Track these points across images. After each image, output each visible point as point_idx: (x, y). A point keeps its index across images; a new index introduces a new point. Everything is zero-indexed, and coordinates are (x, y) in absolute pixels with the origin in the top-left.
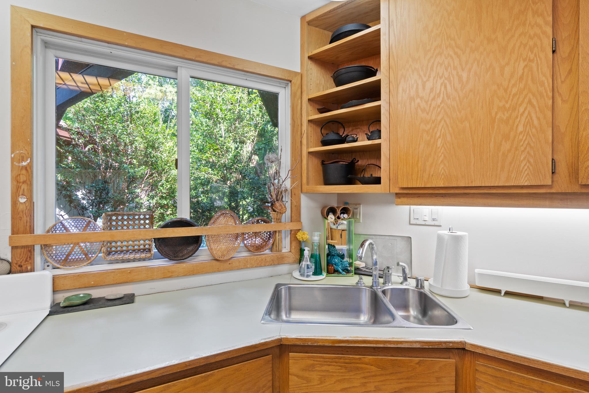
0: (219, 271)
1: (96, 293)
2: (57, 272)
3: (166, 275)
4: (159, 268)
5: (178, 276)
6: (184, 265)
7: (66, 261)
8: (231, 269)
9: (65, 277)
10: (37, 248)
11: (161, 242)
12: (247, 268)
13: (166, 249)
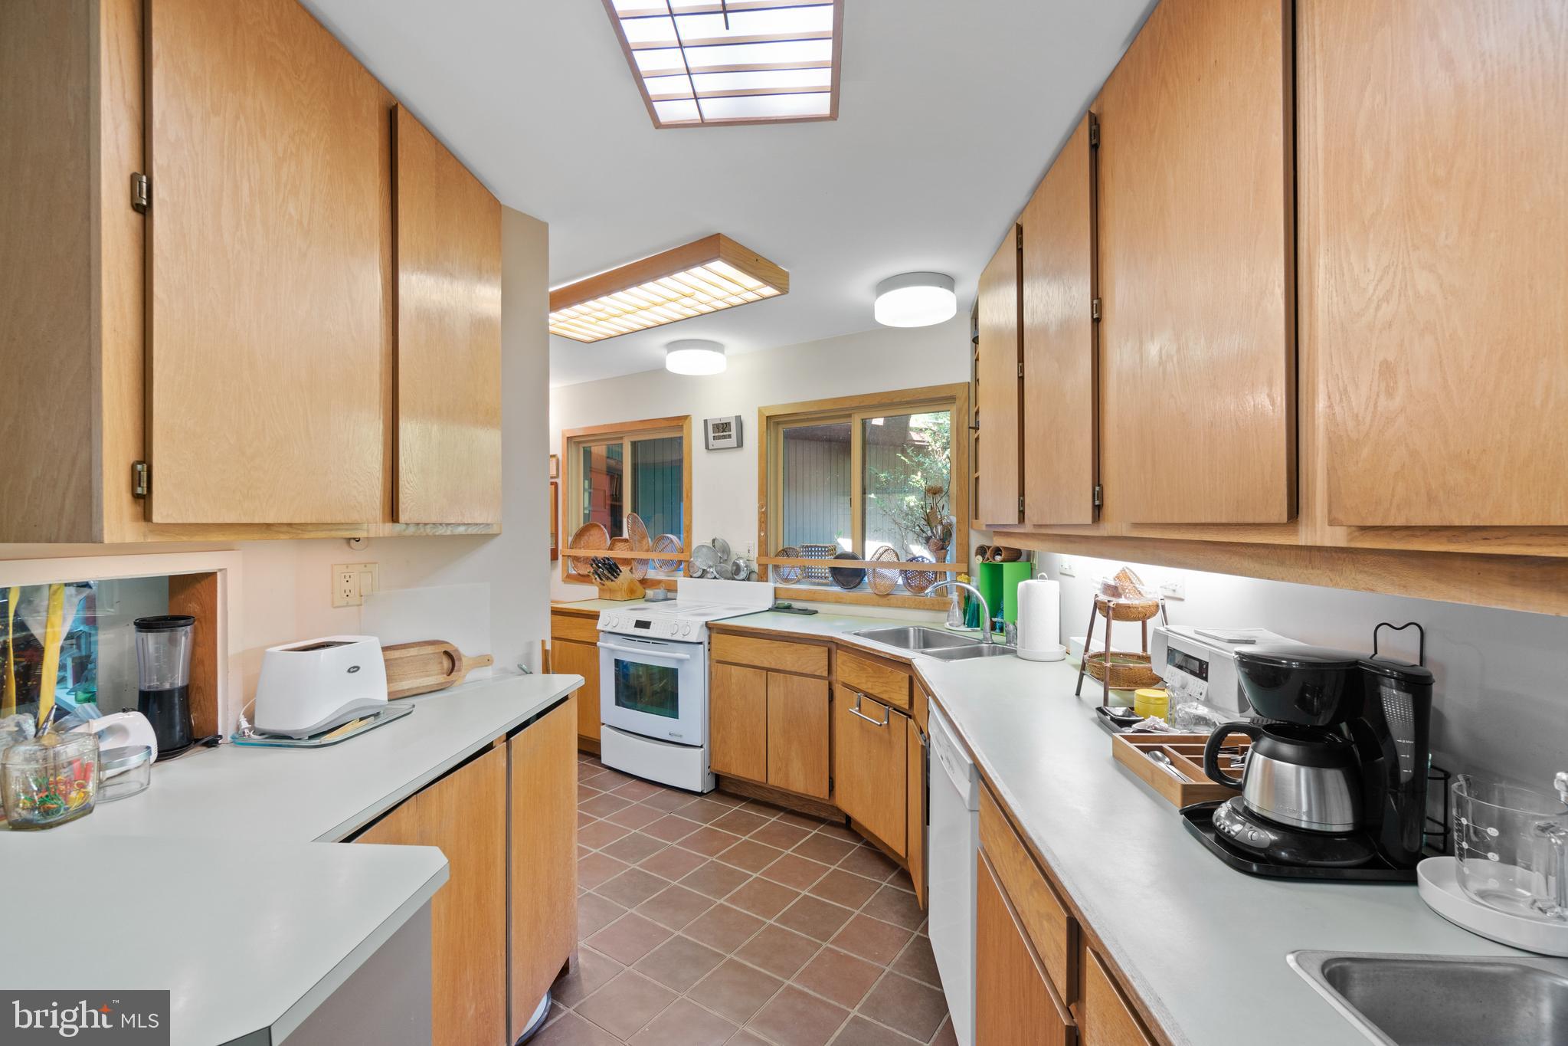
0: (879, 605)
1: (796, 605)
2: (779, 585)
3: (838, 601)
4: (833, 593)
5: (845, 603)
6: (850, 593)
7: (786, 580)
8: (889, 606)
9: (780, 588)
10: (770, 568)
11: (835, 571)
12: (905, 607)
13: (841, 579)
